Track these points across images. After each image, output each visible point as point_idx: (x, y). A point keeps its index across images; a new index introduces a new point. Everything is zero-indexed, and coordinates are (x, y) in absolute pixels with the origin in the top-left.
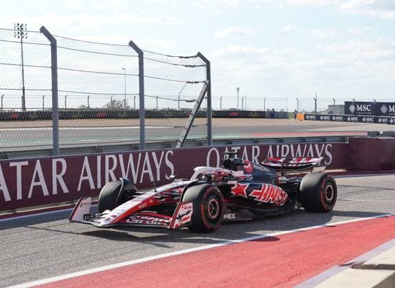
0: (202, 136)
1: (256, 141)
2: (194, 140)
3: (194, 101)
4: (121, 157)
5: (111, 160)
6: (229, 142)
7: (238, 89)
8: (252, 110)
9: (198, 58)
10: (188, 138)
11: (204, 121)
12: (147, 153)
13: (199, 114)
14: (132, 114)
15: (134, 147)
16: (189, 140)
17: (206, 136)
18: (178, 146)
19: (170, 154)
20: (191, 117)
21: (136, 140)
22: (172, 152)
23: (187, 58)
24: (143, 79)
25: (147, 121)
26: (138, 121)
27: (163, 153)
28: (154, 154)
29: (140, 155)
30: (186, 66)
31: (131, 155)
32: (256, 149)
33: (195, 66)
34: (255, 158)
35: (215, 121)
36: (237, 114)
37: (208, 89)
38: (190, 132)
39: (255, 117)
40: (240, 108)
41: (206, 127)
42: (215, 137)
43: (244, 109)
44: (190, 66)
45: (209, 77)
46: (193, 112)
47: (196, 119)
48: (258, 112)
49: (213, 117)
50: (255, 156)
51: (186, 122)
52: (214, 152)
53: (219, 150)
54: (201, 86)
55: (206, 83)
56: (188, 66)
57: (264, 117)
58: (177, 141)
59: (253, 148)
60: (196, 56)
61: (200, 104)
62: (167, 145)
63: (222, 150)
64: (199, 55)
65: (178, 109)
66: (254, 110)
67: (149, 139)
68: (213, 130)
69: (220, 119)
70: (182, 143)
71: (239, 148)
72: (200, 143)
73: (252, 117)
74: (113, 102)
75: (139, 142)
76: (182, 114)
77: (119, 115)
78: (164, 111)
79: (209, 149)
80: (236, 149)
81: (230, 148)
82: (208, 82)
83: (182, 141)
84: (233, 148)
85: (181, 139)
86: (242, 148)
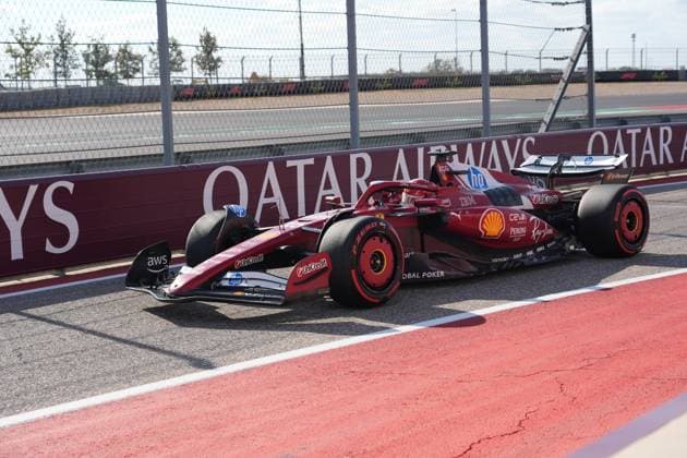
0: (579, 113)
1: (665, 119)
2: (567, 120)
3: (567, 58)
6: (622, 121)
7: (634, 36)
8: (657, 69)
10: (557, 116)
11: (581, 89)
12: (494, 142)
13: (575, 78)
14: (469, 81)
15: (473, 133)
16: (560, 121)
17: (586, 112)
18: (542, 130)
19: (529, 142)
20: (562, 84)
21: (476, 120)
22: (533, 140)
24: (486, 26)
25: (493, 90)
26: (478, 91)
27: (519, 141)
28: (505, 144)
29: (484, 145)
30: (553, 4)
31: (470, 146)
32: (666, 132)
33: (567, 3)
34: (664, 146)
35: (601, 89)
36: (632, 76)
37: (588, 38)
38: (561, 105)
39: (662, 80)
40: (637, 66)
41: (586, 99)
42: (600, 113)
43: (644, 68)
44: (560, 4)
45: (589, 20)
46: (566, 76)
47: (570, 86)
48: (667, 72)
49: (597, 81)
50: (665, 141)
51: (554, 91)
52: (598, 137)
53: (606, 136)
55: (584, 30)
56: (556, 4)
57: (676, 79)
58: (541, 121)
59: (662, 130)
61: (575, 62)
62: (525, 127)
63: (611, 136)
65: (538, 71)
66: (660, 69)
67: (496, 118)
68: (597, 102)
69: (607, 85)
70: (548, 126)
71: (639, 131)
72: (575, 124)
73: (657, 80)
74: (437, 62)
75: (481, 125)
76: (547, 78)
77: (448, 82)
78: (517, 74)
79: (592, 133)
80: (633, 132)
81: (624, 132)
82: (587, 27)
83: (547, 120)
84: (629, 131)
85: (547, 119)
86: (644, 131)
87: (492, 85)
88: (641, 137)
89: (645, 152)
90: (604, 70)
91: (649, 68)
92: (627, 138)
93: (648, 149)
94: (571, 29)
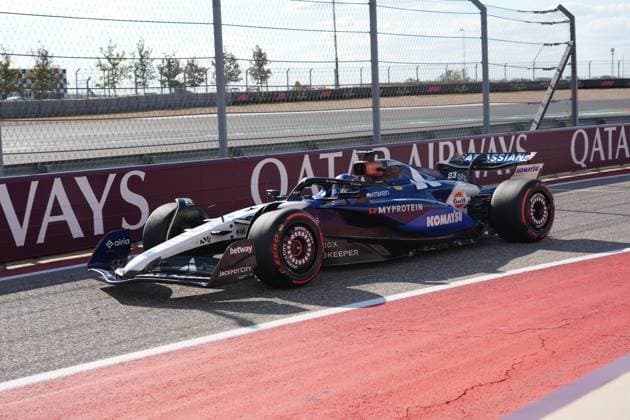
0: (565, 114)
2: (554, 120)
3: (554, 68)
4: (459, 143)
5: (446, 148)
6: (600, 120)
7: (613, 50)
9: (559, 12)
10: (546, 117)
11: (567, 94)
12: (492, 139)
13: (561, 85)
14: (473, 88)
15: (475, 130)
16: (549, 120)
17: (571, 113)
18: (533, 128)
19: (522, 139)
20: (550, 90)
21: (477, 120)
22: (525, 137)
23: (544, 12)
24: (486, 42)
25: (492, 96)
26: (480, 97)
27: (513, 138)
28: (502, 140)
29: (484, 140)
30: (543, 23)
31: (472, 141)
33: (554, 23)
35: (582, 94)
36: (611, 84)
37: (572, 52)
38: (549, 107)
40: (616, 75)
41: (570, 102)
42: (582, 114)
43: (621, 77)
44: (549, 23)
45: (573, 36)
46: (553, 83)
47: (557, 92)
49: (580, 88)
51: (544, 96)
52: (580, 135)
53: (587, 133)
54: (563, 50)
55: (569, 45)
56: (545, 23)
58: (532, 121)
60: (556, 10)
61: (561, 72)
62: (519, 126)
63: (591, 133)
64: (561, 8)
65: (532, 79)
67: (494, 119)
68: (579, 106)
69: (589, 91)
70: (538, 125)
71: (615, 129)
72: (561, 123)
74: (449, 73)
75: (482, 124)
76: (538, 85)
77: (457, 89)
78: (514, 82)
79: (575, 131)
80: (610, 130)
81: (602, 130)
82: (572, 42)
83: (538, 121)
84: (606, 129)
85: (537, 119)
86: (619, 129)
87: (492, 91)
88: (616, 134)
89: (619, 147)
90: (587, 78)
91: (625, 77)
92: (604, 135)
93: (622, 143)
94: (558, 44)
